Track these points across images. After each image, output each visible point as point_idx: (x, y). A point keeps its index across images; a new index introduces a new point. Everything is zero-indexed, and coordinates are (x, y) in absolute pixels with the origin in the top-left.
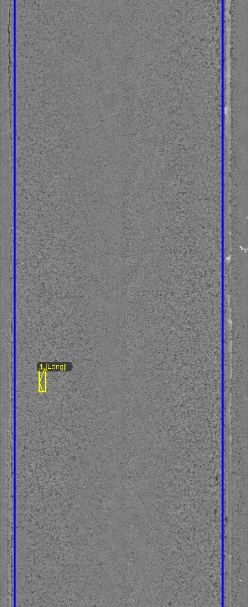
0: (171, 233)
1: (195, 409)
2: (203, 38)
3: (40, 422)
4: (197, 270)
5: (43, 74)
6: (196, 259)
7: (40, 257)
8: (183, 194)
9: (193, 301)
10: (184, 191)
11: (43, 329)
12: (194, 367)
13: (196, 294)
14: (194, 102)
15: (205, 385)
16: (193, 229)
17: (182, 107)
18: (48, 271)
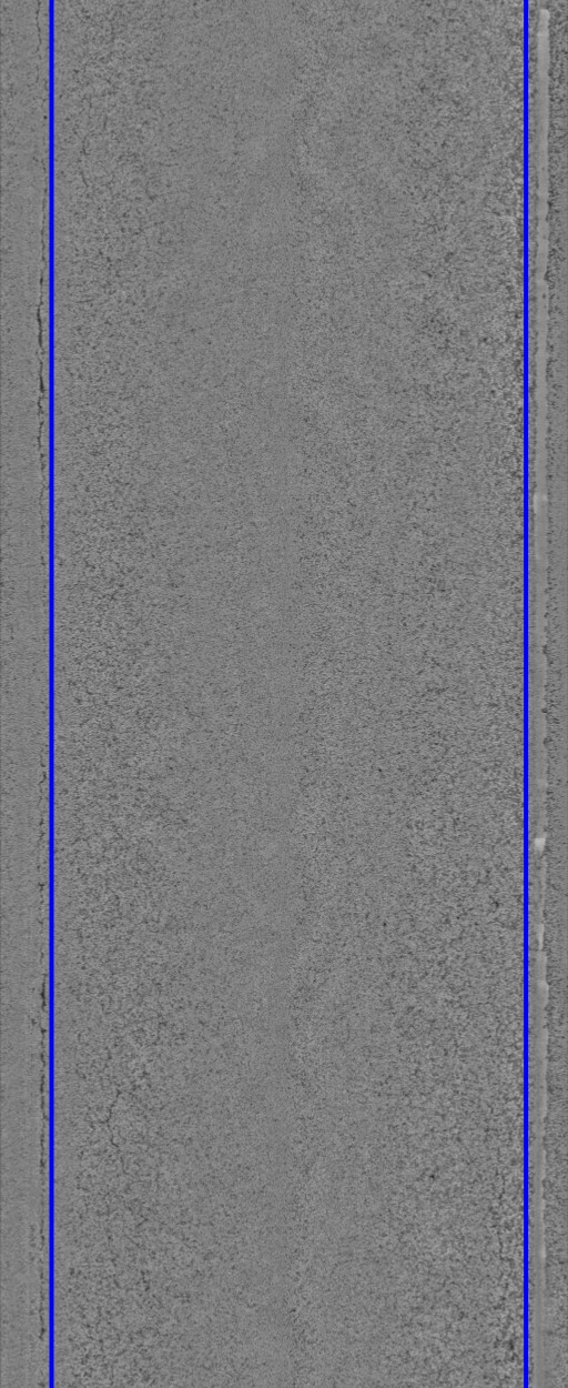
0: (411, 781)
1: (463, 1185)
2: (484, 336)
3: (108, 1214)
4: (469, 868)
5: (117, 417)
6: (467, 841)
7: (108, 835)
8: (438, 692)
9: (461, 938)
10: (441, 687)
11: (115, 999)
12: (461, 1089)
13: (466, 923)
14: (464, 483)
15: (487, 1130)
16: (460, 772)
17: (437, 493)
18: (129, 868)
